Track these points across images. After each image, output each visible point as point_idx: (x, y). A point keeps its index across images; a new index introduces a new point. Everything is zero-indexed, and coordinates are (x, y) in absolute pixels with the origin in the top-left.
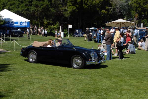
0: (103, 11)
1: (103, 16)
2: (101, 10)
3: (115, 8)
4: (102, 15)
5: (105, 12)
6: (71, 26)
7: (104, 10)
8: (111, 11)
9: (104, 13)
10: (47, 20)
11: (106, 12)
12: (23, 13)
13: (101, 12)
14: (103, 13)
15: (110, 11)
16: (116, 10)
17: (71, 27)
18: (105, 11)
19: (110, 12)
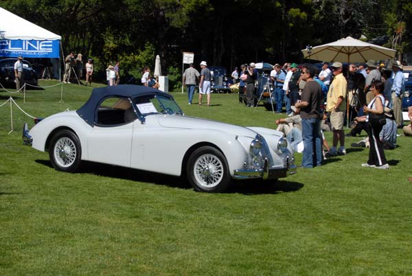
0: (294, 12)
1: (292, 28)
2: (287, 9)
3: (333, 4)
4: (291, 25)
5: (299, 13)
6: (192, 55)
7: (299, 10)
8: (321, 13)
9: (298, 17)
10: (116, 35)
11: (304, 14)
12: (37, 11)
13: (286, 13)
14: (294, 16)
15: (317, 11)
16: (335, 8)
17: (193, 59)
18: (301, 11)
19: (315, 16)
